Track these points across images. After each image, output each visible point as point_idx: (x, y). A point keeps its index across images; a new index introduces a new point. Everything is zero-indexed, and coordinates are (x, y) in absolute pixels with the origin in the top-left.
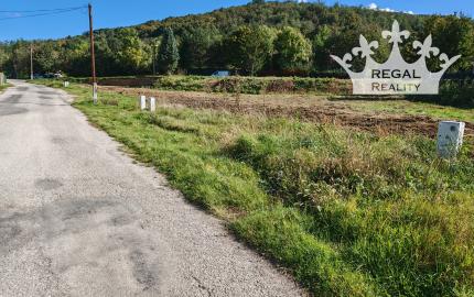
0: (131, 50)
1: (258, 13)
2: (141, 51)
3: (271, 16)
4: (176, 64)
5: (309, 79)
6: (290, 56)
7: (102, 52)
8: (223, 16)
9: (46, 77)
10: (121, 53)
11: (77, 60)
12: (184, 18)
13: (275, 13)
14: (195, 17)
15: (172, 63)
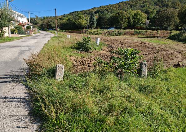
0: (81, 20)
1: (136, 3)
2: (84, 20)
3: (141, 4)
4: (95, 25)
5: (140, 30)
6: (138, 22)
7: (71, 21)
8: (122, 5)
9: (53, 30)
10: (77, 21)
11: (63, 24)
12: (107, 6)
13: (143, 3)
14: (111, 6)
15: (94, 25)
